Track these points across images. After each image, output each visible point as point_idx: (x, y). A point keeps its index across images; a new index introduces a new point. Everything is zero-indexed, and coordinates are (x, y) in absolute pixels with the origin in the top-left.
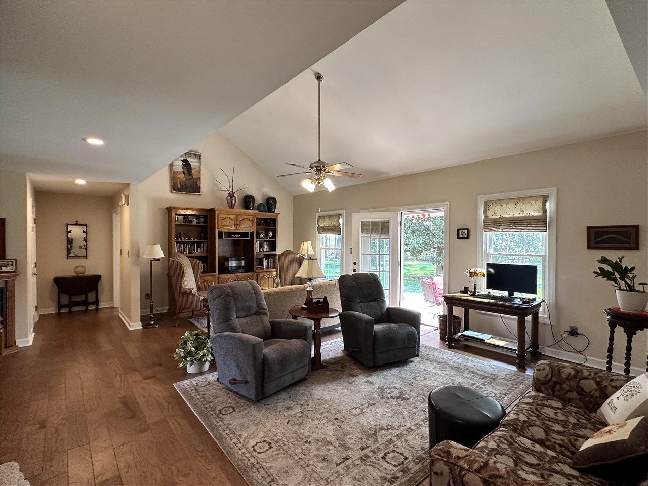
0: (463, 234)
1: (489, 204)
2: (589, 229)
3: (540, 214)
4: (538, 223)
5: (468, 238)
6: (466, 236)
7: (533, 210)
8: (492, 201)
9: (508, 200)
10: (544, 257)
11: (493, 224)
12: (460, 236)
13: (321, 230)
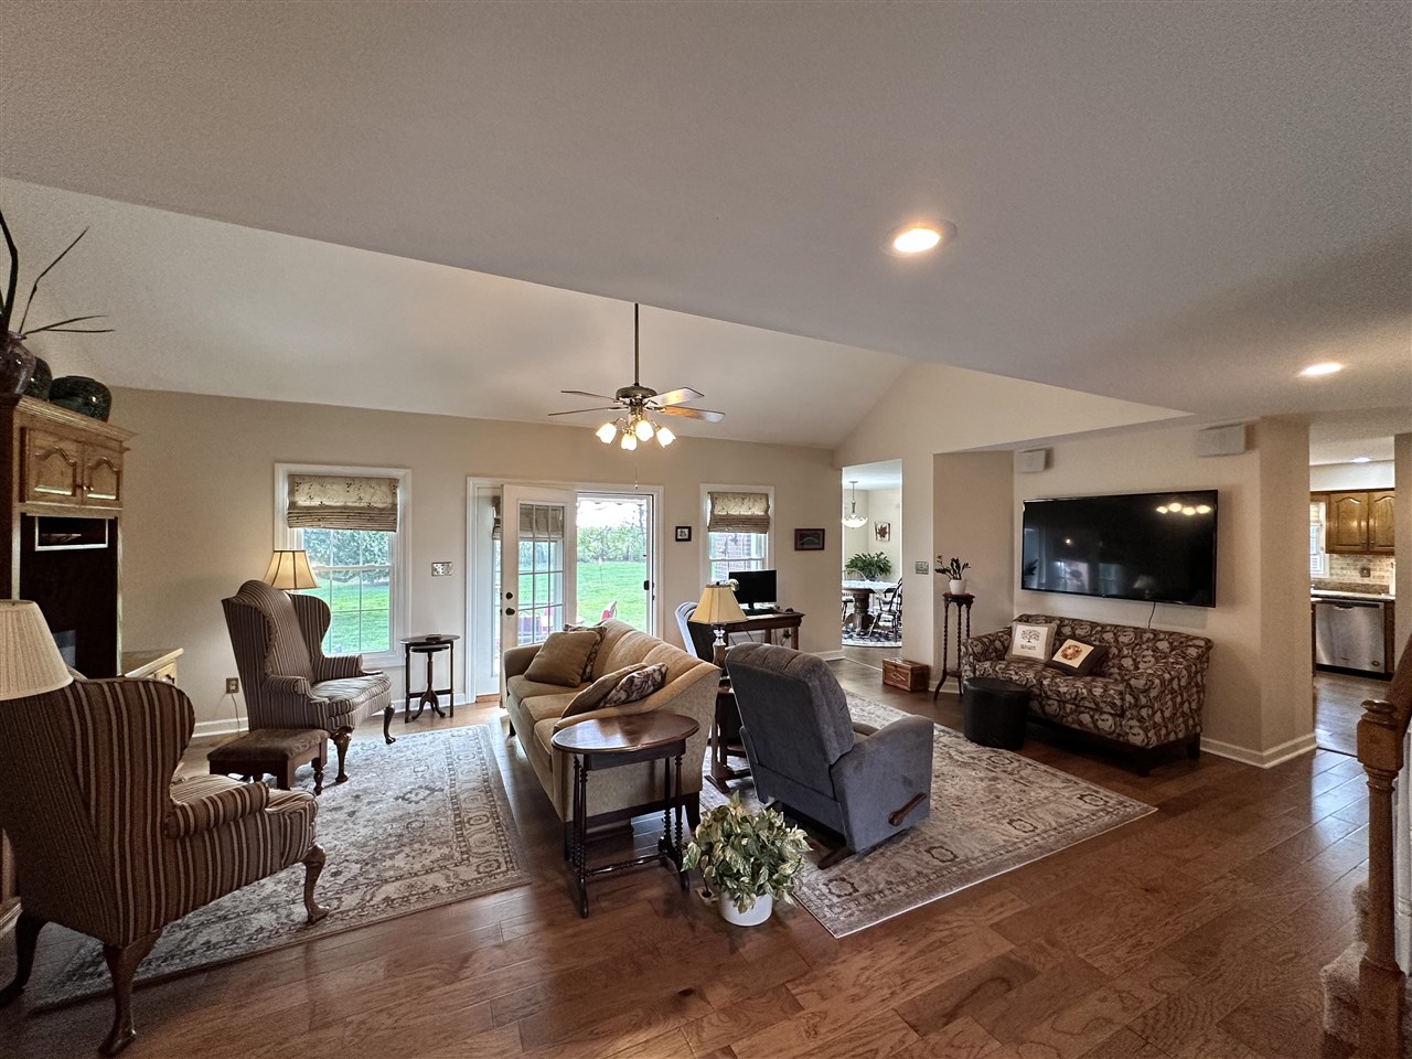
0: (684, 534)
1: (715, 496)
2: (797, 530)
3: (763, 513)
4: (759, 524)
5: (689, 539)
6: (687, 537)
7: (757, 511)
8: (719, 493)
9: (735, 495)
10: (763, 560)
11: (722, 522)
12: (679, 537)
13: (297, 514)
